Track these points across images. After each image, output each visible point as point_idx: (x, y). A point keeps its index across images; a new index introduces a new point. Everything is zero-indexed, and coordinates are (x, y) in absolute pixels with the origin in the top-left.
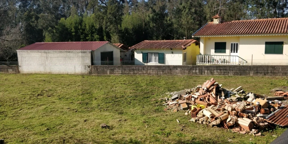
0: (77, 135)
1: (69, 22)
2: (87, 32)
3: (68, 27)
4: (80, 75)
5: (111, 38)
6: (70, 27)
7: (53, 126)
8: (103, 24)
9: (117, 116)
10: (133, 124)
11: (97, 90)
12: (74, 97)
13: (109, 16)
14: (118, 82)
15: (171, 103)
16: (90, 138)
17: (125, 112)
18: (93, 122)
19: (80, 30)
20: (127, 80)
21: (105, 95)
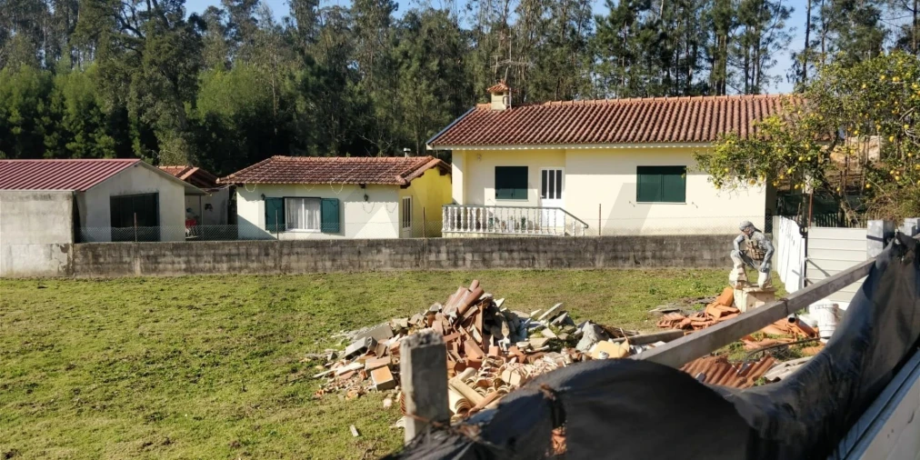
5: (160, 146)
6: (2, 104)
8: (127, 100)
9: (141, 429)
11: (81, 334)
14: (169, 303)
15: (341, 369)
17: (170, 409)
19: (44, 119)
20: (204, 292)
21: (110, 352)
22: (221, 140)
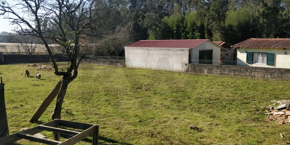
0: (165, 131)
1: (171, 20)
2: (188, 30)
3: (170, 26)
4: (177, 73)
5: (213, 35)
6: (172, 25)
7: (145, 119)
8: (204, 22)
9: (208, 119)
10: (225, 130)
11: (191, 89)
12: (168, 94)
13: (212, 13)
14: (215, 83)
15: (276, 113)
16: (178, 137)
17: (217, 115)
18: (183, 121)
19: (182, 28)
20: (226, 81)
21: (199, 95)
22: (232, 33)
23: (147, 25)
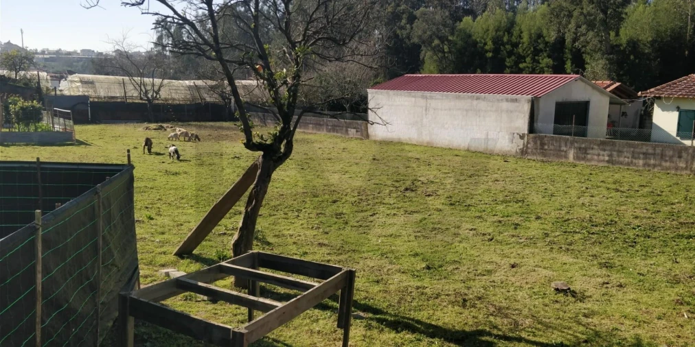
0: (494, 295)
1: (481, 26)
2: (524, 50)
3: (478, 40)
4: (498, 155)
5: (586, 66)
6: (482, 38)
7: (440, 263)
8: (566, 31)
9: (597, 270)
10: (644, 300)
11: (540, 197)
12: (484, 206)
13: (588, 8)
14: (599, 184)
16: (527, 310)
17: (618, 263)
18: (533, 273)
19: (507, 46)
20: (625, 180)
21: (563, 212)
22: (637, 61)
23: (420, 37)
